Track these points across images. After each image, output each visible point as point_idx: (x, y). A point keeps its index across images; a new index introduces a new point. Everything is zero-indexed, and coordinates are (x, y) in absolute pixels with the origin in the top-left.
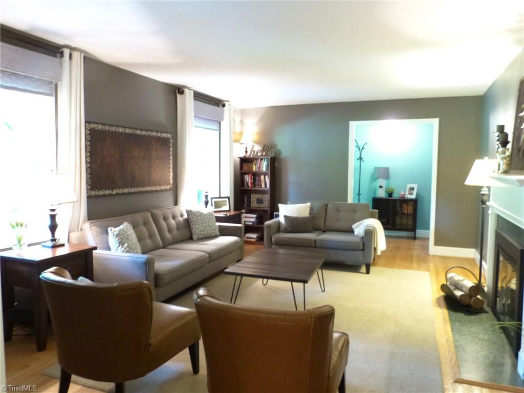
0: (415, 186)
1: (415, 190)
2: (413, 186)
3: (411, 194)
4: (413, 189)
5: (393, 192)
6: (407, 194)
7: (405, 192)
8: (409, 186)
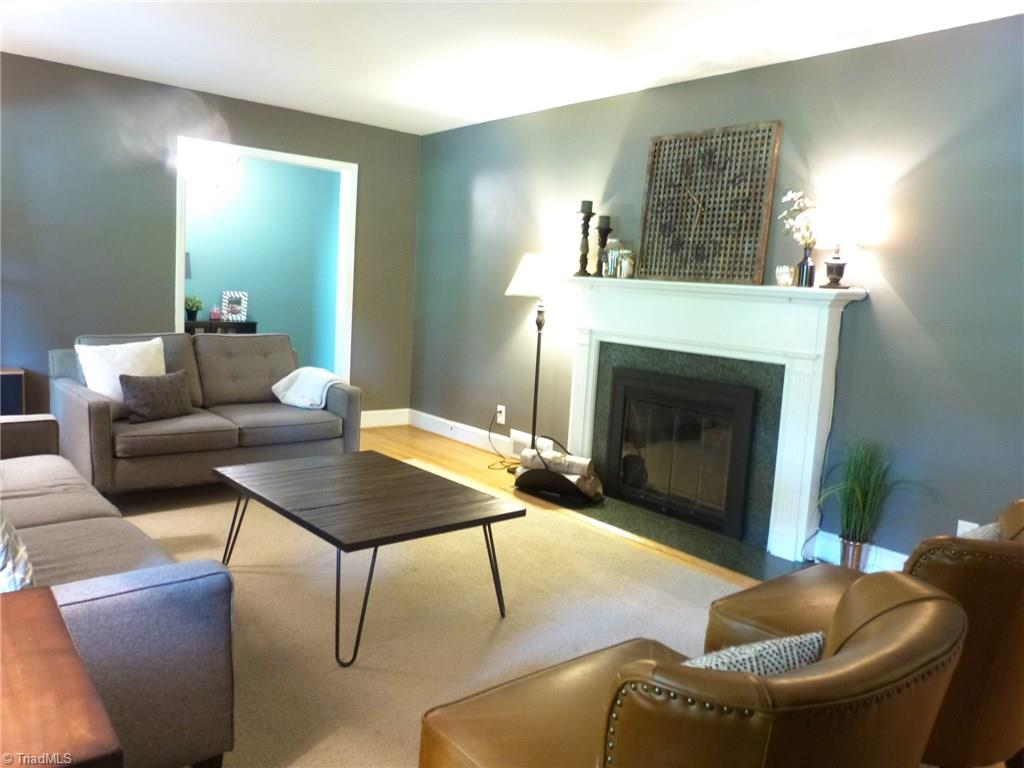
0: (243, 296)
1: (244, 304)
2: (237, 295)
3: (234, 312)
4: (238, 302)
5: (198, 308)
6: (224, 312)
7: (220, 306)
8: (228, 295)
